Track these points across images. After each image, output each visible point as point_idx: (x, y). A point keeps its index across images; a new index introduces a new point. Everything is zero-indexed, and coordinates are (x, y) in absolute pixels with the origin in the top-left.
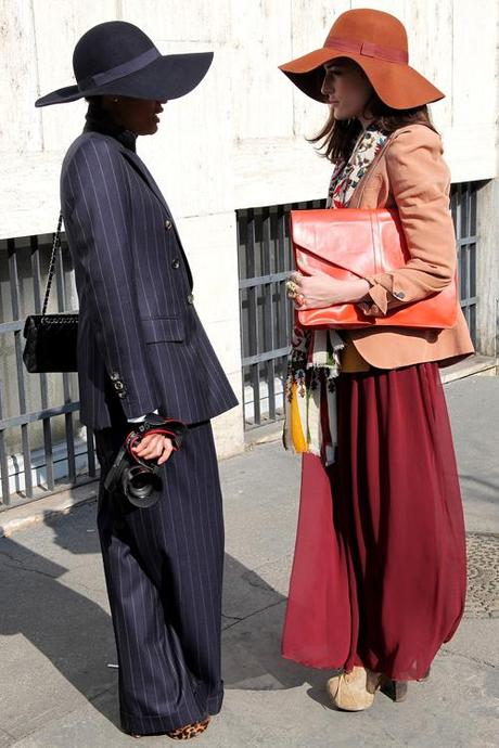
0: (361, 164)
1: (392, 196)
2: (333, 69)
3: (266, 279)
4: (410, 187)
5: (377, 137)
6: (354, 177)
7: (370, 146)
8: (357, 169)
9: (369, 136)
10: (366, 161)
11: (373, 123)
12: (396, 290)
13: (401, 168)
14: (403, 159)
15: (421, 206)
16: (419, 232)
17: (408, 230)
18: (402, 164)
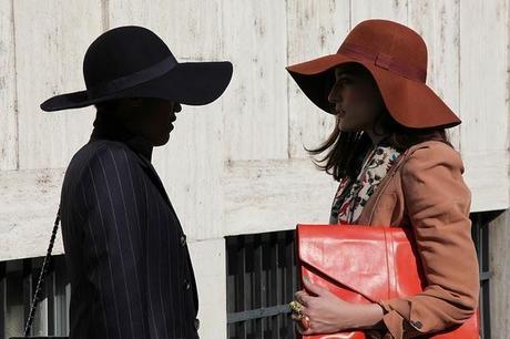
0: (371, 181)
1: (406, 215)
2: (343, 76)
3: (256, 313)
4: (428, 207)
5: (390, 153)
6: (363, 194)
7: (381, 162)
8: (367, 186)
9: (381, 152)
10: (377, 178)
11: (385, 139)
12: (414, 319)
13: (418, 186)
14: (421, 176)
15: (441, 228)
16: (439, 257)
17: (425, 254)
18: (420, 181)
